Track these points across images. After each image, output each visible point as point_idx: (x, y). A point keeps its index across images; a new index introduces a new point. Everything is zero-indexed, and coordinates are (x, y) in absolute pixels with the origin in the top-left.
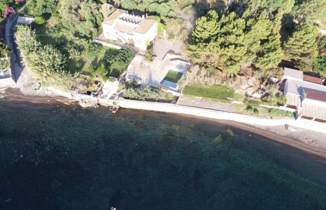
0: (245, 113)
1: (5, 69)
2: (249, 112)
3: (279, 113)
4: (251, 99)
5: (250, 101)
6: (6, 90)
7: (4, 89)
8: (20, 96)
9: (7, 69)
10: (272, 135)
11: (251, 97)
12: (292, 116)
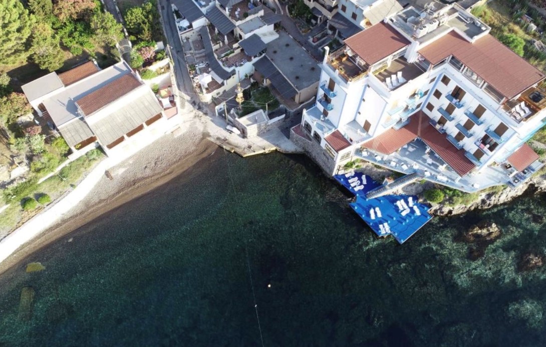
0: (26, 219)
2: (32, 209)
3: (77, 169)
4: (15, 184)
5: (16, 192)
10: (99, 209)
11: (12, 182)
12: (98, 155)
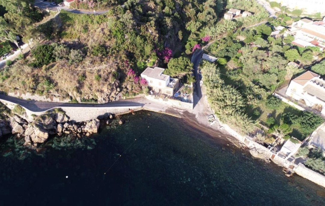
1: (188, 95)
6: (184, 112)
7: (182, 111)
8: (195, 122)
9: (189, 95)
